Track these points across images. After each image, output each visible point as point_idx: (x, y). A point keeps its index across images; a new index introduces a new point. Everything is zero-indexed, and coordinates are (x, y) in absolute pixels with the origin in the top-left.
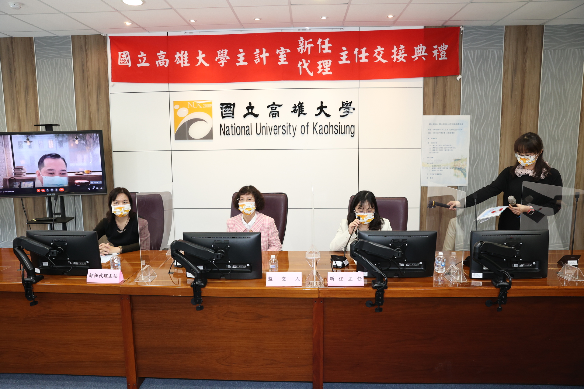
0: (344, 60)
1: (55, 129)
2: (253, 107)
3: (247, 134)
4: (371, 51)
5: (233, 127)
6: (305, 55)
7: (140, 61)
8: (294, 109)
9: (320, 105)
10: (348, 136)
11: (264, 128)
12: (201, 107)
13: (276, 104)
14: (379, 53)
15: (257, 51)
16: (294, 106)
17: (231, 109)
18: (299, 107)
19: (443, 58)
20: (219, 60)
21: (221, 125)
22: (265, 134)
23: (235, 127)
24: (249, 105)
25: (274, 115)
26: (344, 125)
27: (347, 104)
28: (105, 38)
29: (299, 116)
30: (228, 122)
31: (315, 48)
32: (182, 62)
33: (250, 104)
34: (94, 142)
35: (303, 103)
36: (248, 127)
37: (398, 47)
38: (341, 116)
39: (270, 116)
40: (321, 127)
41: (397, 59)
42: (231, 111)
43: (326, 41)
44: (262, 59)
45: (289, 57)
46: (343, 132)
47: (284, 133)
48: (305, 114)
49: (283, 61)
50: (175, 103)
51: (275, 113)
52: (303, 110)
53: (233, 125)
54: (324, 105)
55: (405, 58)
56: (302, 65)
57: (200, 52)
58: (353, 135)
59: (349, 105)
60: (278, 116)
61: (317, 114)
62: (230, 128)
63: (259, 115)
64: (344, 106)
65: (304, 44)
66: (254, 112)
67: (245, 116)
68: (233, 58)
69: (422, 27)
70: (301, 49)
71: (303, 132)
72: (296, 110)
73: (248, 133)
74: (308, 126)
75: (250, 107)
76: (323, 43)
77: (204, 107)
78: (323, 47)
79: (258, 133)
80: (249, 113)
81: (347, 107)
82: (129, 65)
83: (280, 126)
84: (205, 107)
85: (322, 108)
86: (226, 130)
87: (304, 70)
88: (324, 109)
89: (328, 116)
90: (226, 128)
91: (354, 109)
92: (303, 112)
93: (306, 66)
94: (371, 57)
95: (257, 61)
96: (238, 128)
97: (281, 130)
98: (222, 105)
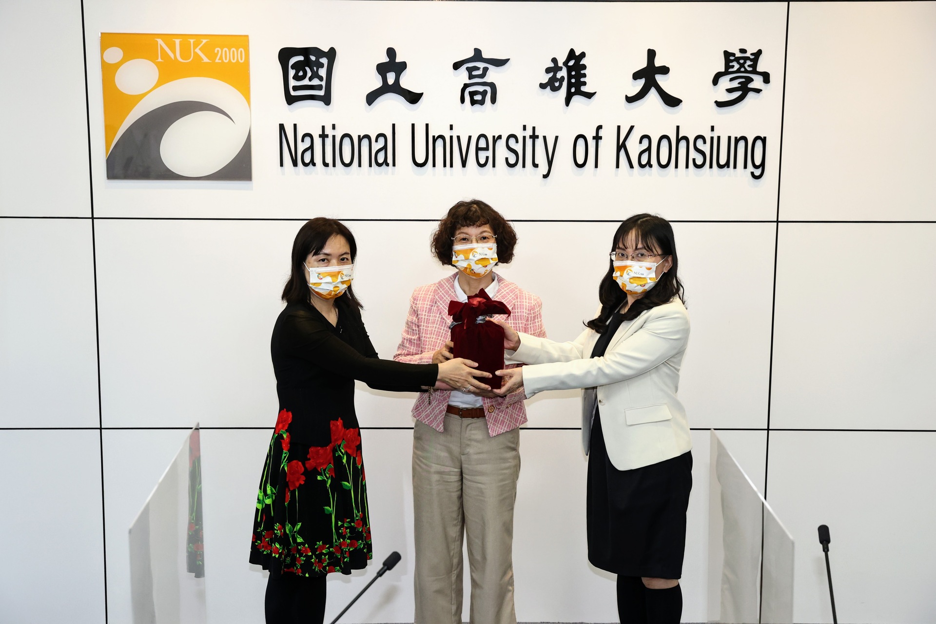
2: (403, 66)
3: (379, 165)
5: (327, 136)
8: (551, 75)
9: (643, 64)
10: (741, 175)
11: (440, 143)
12: (206, 60)
13: (485, 55)
16: (552, 65)
17: (320, 70)
18: (570, 69)
21: (282, 127)
22: (445, 166)
23: (334, 137)
24: (385, 59)
25: (478, 97)
26: (729, 138)
27: (742, 61)
29: (568, 102)
30: (309, 117)
33: (391, 52)
35: (583, 55)
36: (381, 140)
38: (720, 104)
39: (463, 100)
40: (645, 142)
42: (321, 79)
46: (723, 161)
47: (512, 161)
48: (589, 95)
50: (108, 40)
51: (481, 89)
52: (582, 80)
53: (329, 131)
54: (658, 63)
58: (757, 172)
59: (749, 63)
60: (494, 100)
61: (632, 93)
62: (318, 142)
63: (422, 94)
64: (733, 67)
66: (406, 82)
67: (371, 98)
71: (580, 161)
72: (557, 80)
73: (381, 160)
74: (601, 138)
75: (392, 65)
77: (217, 61)
79: (420, 159)
80: (385, 89)
81: (743, 69)
83: (500, 137)
84: (221, 58)
85: (650, 74)
86: (301, 147)
88: (660, 79)
89: (672, 101)
90: (303, 141)
91: (766, 78)
92: (583, 89)
96: (347, 142)
97: (502, 151)
98: (285, 55)
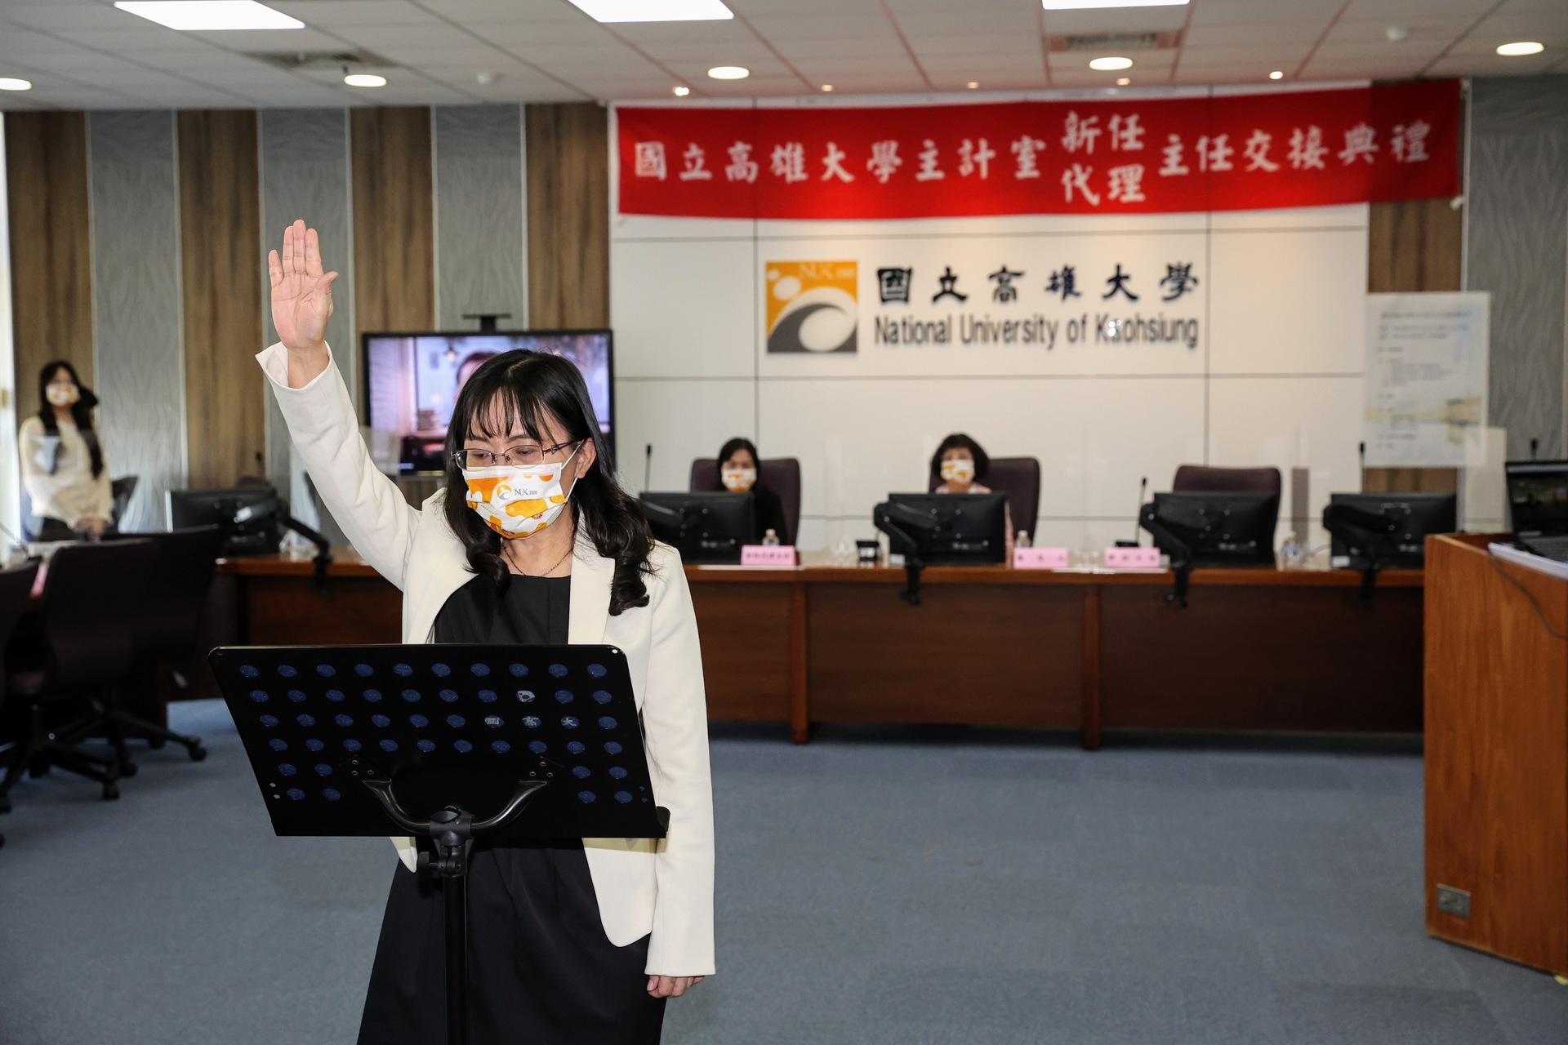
0: (1173, 166)
1: (502, 324)
2: (956, 278)
3: (940, 342)
4: (1238, 144)
5: (906, 324)
6: (1080, 156)
7: (689, 165)
8: (1053, 282)
9: (1112, 273)
10: (1180, 346)
11: (979, 327)
12: (830, 277)
13: (1009, 270)
14: (1258, 148)
15: (967, 146)
16: (1053, 275)
17: (902, 282)
18: (1065, 278)
19: (1418, 154)
20: (876, 167)
21: (878, 319)
22: (983, 342)
23: (911, 324)
24: (944, 274)
25: (1005, 297)
26: (1172, 321)
27: (1179, 271)
28: (603, 111)
29: (1064, 299)
30: (895, 312)
31: (1104, 140)
32: (788, 170)
33: (948, 270)
34: (595, 356)
35: (1073, 269)
36: (941, 326)
37: (1305, 132)
38: (1167, 299)
39: (995, 299)
41: (1303, 162)
42: (903, 287)
43: (1132, 120)
44: (977, 166)
45: (1041, 159)
46: (1168, 337)
47: (1027, 338)
48: (1077, 294)
49: (1027, 169)
50: (770, 266)
51: (1006, 291)
52: (1073, 284)
53: (908, 321)
54: (1123, 273)
55: (1322, 157)
56: (1073, 178)
57: (832, 147)
58: (1192, 343)
59: (1183, 272)
60: (1015, 299)
61: (1107, 292)
62: (900, 328)
63: (968, 296)
64: (1173, 274)
65: (1079, 129)
66: (959, 288)
67: (936, 298)
68: (910, 163)
69: (1365, 83)
70: (1071, 141)
71: (1073, 338)
72: (1057, 285)
73: (941, 339)
74: (1086, 322)
75: (949, 278)
76: (1123, 127)
77: (837, 277)
78: (1124, 135)
79: (967, 338)
80: (944, 292)
81: (1179, 276)
82: (662, 173)
83: (1019, 323)
84: (839, 276)
85: (1118, 280)
86: (890, 331)
87: (1077, 191)
88: (1124, 283)
89: (1132, 297)
90: (891, 326)
91: (1196, 281)
92: (1073, 289)
93: (1081, 180)
94: (1239, 159)
95: (966, 169)
97: (1020, 332)
98: (881, 272)
